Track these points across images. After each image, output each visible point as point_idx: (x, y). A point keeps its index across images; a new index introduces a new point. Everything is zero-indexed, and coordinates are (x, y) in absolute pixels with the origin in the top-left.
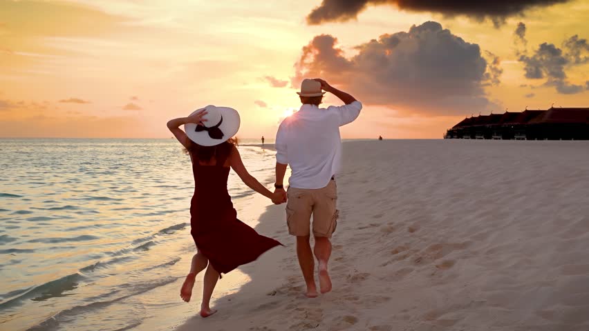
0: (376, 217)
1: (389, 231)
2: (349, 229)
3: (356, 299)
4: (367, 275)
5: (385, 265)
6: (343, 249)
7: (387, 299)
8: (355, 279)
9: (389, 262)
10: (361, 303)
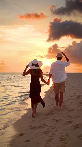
0: (74, 94)
1: (79, 97)
2: (67, 97)
3: (71, 116)
4: (73, 109)
5: (78, 107)
6: (66, 102)
7: (80, 116)
8: (70, 111)
9: (80, 106)
10: (73, 117)
